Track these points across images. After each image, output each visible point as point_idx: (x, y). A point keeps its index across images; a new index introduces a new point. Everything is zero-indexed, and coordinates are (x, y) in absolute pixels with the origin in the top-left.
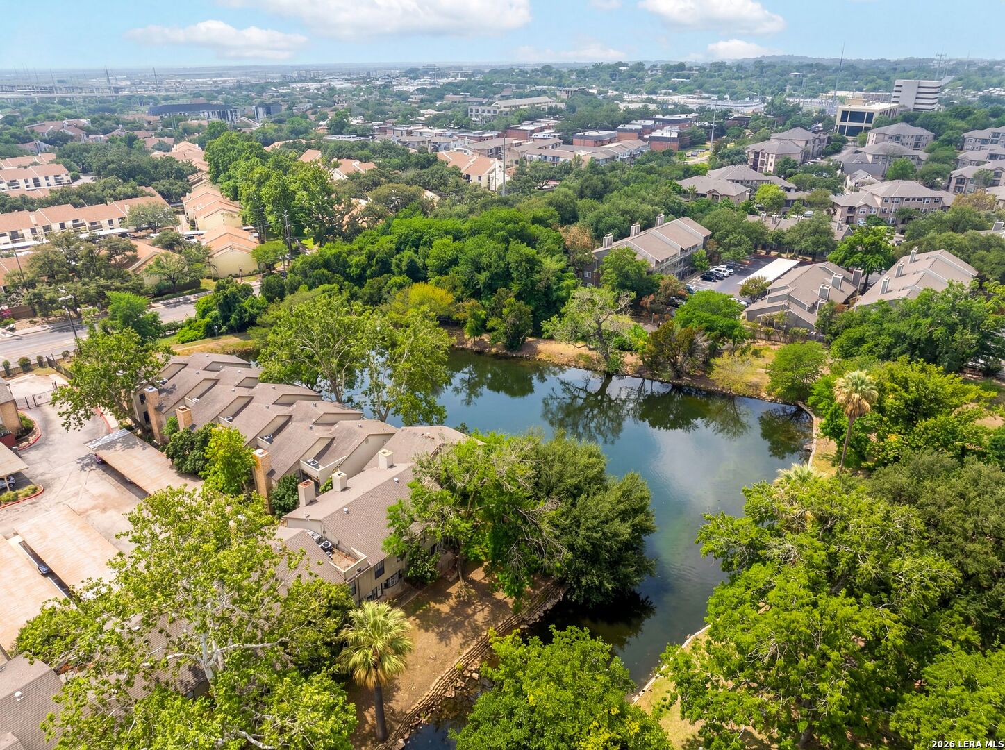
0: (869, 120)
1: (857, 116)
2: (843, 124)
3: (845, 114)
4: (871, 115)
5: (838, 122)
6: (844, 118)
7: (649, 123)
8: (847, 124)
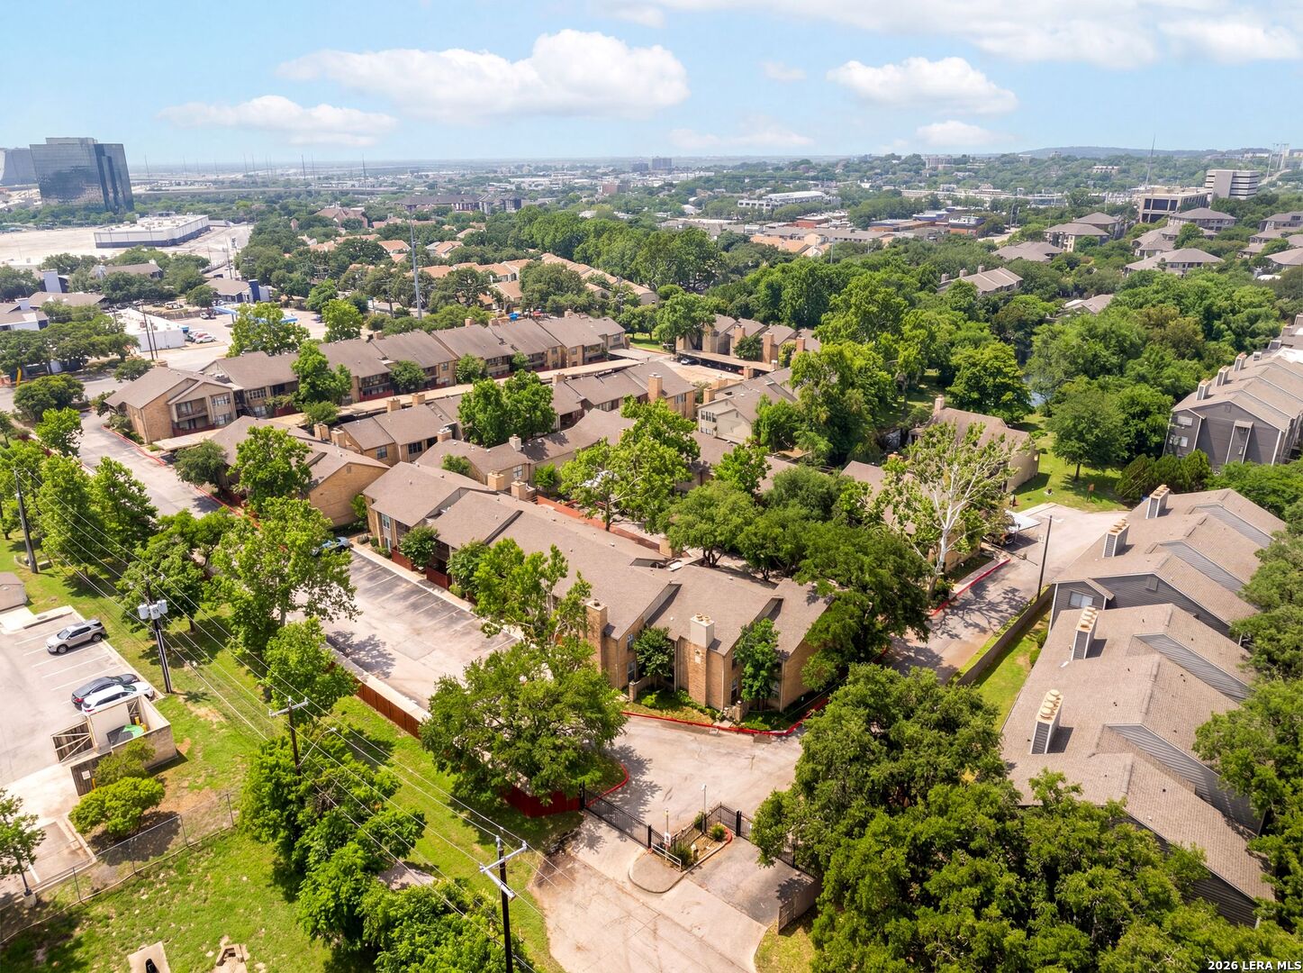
0: (1173, 208)
1: (1160, 204)
2: (1147, 211)
3: (1148, 202)
4: (1174, 202)
5: (1141, 211)
6: (1147, 206)
7: (943, 212)
8: (1150, 211)
